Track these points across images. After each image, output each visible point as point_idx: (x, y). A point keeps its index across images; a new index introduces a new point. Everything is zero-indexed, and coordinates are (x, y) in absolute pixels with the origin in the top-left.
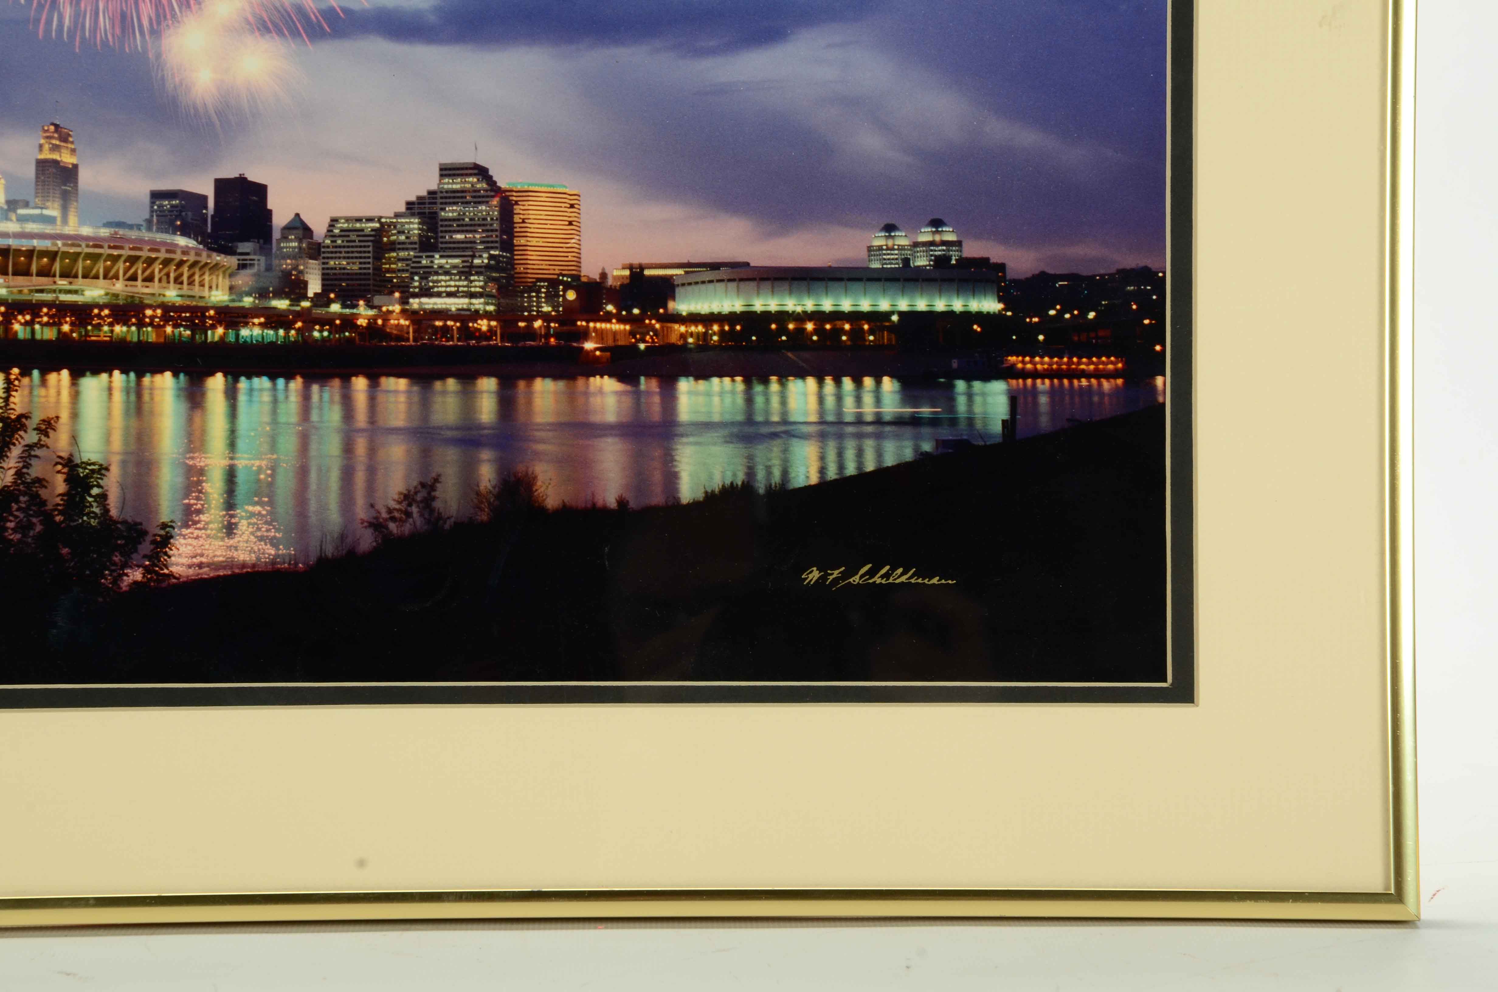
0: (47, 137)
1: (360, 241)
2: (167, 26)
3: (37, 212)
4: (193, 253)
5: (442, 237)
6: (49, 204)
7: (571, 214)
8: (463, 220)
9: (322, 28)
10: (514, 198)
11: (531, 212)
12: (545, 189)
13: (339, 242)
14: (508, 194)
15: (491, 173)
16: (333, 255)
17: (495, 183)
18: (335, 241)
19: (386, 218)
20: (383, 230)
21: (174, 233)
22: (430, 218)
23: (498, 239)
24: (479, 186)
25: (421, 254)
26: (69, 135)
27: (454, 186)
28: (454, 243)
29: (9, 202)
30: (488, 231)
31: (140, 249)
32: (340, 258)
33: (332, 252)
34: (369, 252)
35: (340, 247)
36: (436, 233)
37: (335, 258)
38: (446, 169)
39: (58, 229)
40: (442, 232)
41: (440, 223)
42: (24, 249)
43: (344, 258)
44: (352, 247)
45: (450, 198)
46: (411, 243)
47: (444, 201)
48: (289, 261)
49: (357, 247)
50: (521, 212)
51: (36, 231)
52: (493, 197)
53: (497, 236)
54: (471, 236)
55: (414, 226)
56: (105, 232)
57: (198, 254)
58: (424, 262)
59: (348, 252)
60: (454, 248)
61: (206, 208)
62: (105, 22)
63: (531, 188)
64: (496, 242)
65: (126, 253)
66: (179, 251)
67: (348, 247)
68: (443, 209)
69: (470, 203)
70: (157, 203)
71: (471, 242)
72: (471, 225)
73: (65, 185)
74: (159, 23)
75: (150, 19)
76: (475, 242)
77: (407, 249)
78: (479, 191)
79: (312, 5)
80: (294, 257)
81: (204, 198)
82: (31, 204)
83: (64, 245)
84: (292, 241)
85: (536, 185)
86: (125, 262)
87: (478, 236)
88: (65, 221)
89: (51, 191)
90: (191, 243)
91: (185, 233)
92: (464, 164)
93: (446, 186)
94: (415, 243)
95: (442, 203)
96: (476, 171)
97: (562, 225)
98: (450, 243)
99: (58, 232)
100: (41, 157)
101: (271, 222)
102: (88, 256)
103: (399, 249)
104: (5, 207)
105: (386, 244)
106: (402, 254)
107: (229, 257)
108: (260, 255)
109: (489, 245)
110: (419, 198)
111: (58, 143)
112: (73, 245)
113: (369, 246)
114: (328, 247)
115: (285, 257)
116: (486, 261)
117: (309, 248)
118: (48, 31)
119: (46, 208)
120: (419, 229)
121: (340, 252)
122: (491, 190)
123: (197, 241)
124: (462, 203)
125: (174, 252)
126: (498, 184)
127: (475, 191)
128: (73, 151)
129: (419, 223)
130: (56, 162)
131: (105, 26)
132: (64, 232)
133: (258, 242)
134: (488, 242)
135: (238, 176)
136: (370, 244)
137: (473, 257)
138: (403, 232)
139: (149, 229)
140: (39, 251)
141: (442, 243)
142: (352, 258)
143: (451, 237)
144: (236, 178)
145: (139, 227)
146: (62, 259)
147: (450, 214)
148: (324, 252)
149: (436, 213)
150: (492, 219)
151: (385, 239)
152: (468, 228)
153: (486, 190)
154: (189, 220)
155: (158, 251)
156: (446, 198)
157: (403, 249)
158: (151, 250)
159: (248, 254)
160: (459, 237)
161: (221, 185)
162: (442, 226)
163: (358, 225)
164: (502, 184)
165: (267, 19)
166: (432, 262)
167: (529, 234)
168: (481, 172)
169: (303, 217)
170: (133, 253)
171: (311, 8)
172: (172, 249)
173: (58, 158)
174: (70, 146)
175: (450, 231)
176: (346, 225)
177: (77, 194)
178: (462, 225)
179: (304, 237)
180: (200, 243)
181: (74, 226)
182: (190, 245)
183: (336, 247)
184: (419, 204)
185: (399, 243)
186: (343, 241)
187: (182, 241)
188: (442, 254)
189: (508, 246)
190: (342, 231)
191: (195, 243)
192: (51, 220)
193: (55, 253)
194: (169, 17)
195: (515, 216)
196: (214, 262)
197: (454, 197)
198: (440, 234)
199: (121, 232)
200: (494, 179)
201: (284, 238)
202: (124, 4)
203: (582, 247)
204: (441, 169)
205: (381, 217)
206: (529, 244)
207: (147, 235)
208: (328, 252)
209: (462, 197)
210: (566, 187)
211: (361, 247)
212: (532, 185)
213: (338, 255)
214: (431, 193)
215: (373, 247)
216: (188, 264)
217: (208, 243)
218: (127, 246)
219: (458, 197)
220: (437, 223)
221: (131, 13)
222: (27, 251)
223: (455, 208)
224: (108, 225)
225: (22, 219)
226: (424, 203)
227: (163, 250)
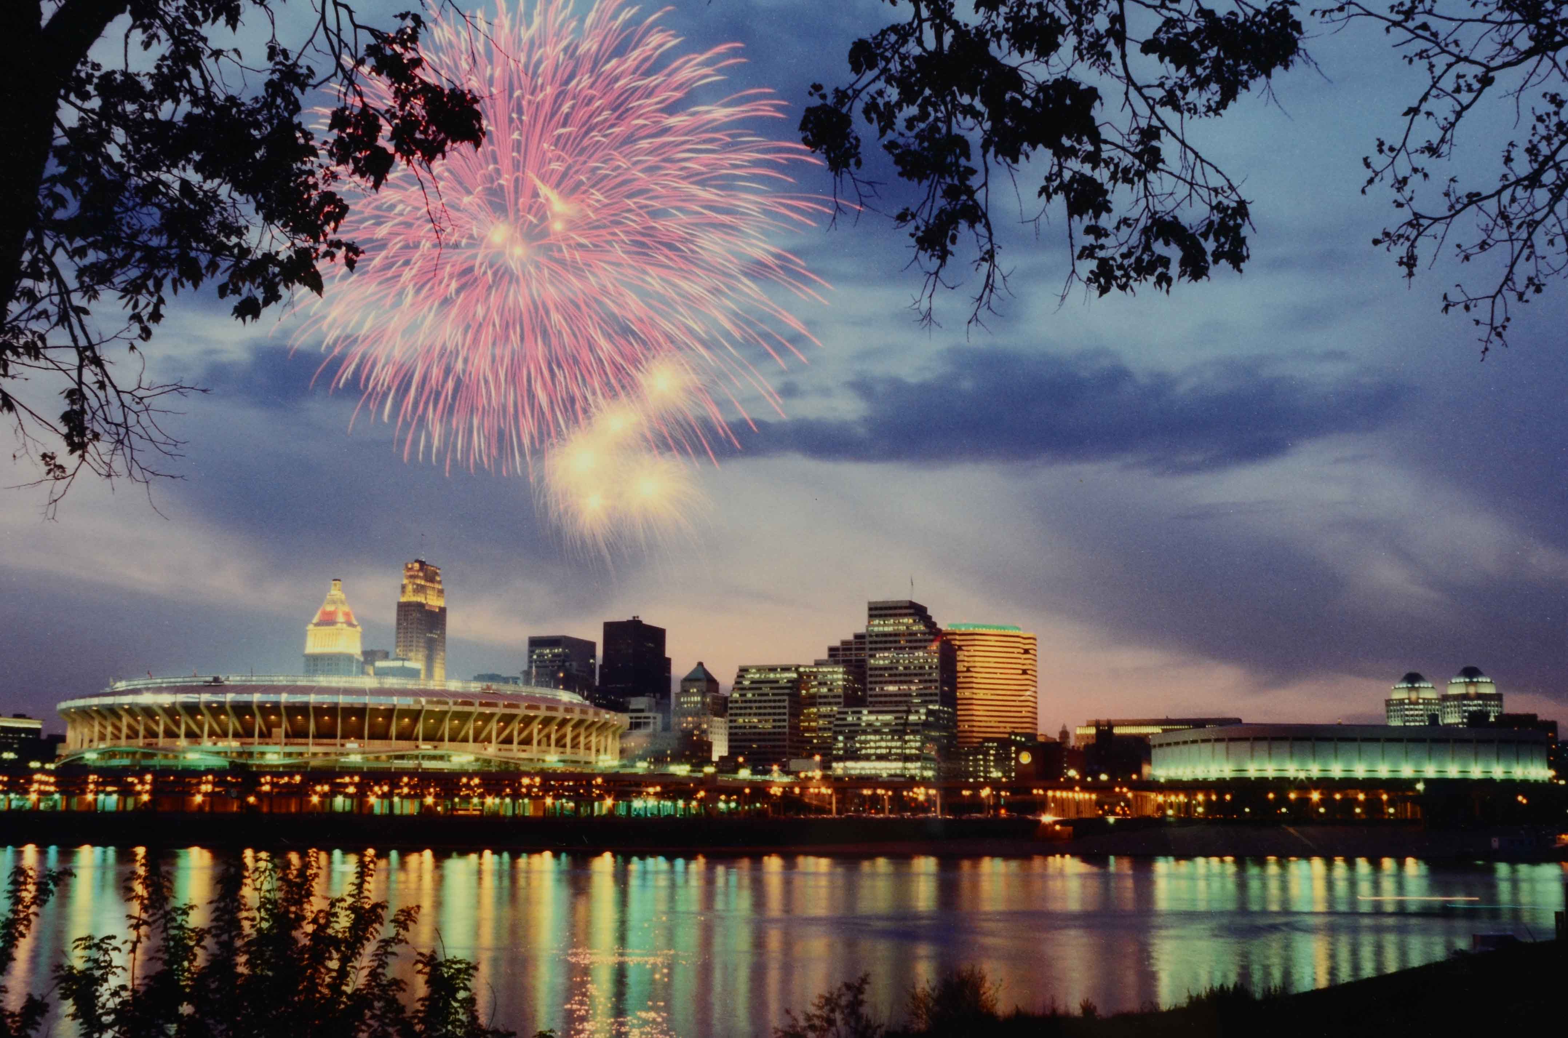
0: (411, 577)
1: (773, 695)
2: (552, 444)
3: (399, 664)
4: (577, 710)
5: (871, 689)
6: (411, 655)
7: (1025, 661)
8: (897, 668)
10: (958, 643)
11: (977, 659)
12: (995, 632)
13: (749, 695)
14: (949, 637)
15: (929, 613)
16: (743, 711)
17: (935, 624)
18: (745, 695)
19: (805, 666)
20: (802, 680)
21: (556, 687)
22: (857, 667)
23: (938, 691)
24: (915, 628)
25: (846, 710)
26: (437, 574)
27: (886, 629)
28: (886, 696)
29: (365, 653)
30: (926, 681)
31: (516, 706)
32: (750, 714)
33: (741, 708)
34: (784, 707)
35: (750, 701)
36: (864, 684)
37: (745, 714)
38: (876, 609)
39: (421, 684)
40: (871, 683)
42: (382, 707)
43: (755, 714)
44: (765, 701)
45: (881, 642)
46: (835, 697)
47: (873, 646)
48: (690, 719)
49: (770, 701)
50: (966, 659)
51: (396, 686)
52: (932, 641)
53: (936, 688)
54: (905, 687)
55: (838, 676)
56: (475, 687)
57: (583, 712)
58: (850, 719)
59: (760, 708)
60: (886, 702)
61: (593, 656)
62: (479, 441)
63: (977, 631)
64: (936, 695)
65: (499, 711)
66: (561, 708)
67: (760, 701)
68: (872, 656)
69: (905, 648)
70: (537, 651)
71: (905, 695)
72: (906, 675)
73: (431, 632)
74: (542, 441)
75: (532, 437)
76: (910, 695)
77: (830, 704)
78: (915, 634)
79: (720, 418)
80: (696, 714)
81: (592, 645)
82: (392, 656)
83: (428, 702)
84: (693, 694)
85: (982, 627)
86: (499, 722)
87: (914, 688)
88: (430, 674)
89: (415, 639)
90: (576, 698)
91: (569, 687)
92: (897, 602)
93: (876, 629)
94: (839, 697)
95: (871, 649)
96: (911, 611)
97: (1015, 674)
98: (881, 696)
99: (422, 687)
100: (403, 599)
101: (669, 672)
102: (457, 715)
103: (820, 704)
104: (362, 659)
105: (804, 698)
106: (824, 710)
107: (620, 715)
108: (657, 712)
109: (927, 698)
110: (844, 643)
111: (423, 583)
112: (439, 702)
113: (784, 701)
114: (736, 702)
115: (686, 714)
116: (923, 717)
117: (714, 703)
119: (409, 660)
120: (844, 680)
121: (751, 708)
122: (930, 633)
123: (583, 696)
124: (895, 648)
125: (556, 709)
126: (939, 626)
127: (911, 634)
128: (441, 592)
129: (844, 673)
130: (420, 606)
131: (480, 446)
132: (428, 688)
133: (655, 697)
134: (926, 695)
135: (631, 619)
136: (786, 698)
137: (908, 712)
138: (825, 684)
139: (527, 682)
140: (399, 710)
141: (871, 696)
142: (765, 714)
143: (882, 689)
144: (628, 621)
145: (515, 680)
146: (426, 720)
147: (881, 662)
148: (731, 708)
149: (864, 661)
150: (930, 668)
151: (804, 692)
152: (902, 678)
153: (924, 634)
154: (574, 672)
155: (537, 708)
156: (876, 642)
157: (825, 704)
158: (528, 707)
159: (642, 711)
160: (892, 688)
161: (612, 630)
162: (871, 676)
163: (772, 676)
164: (943, 625)
165: (667, 435)
166: (859, 719)
167: (974, 685)
168: (918, 611)
169: (706, 666)
170: (508, 711)
171: (719, 422)
172: (553, 705)
173: (424, 601)
174: (437, 586)
175: (881, 682)
176: (758, 676)
177: (444, 642)
178: (895, 675)
179: (709, 690)
180: (586, 699)
181: (440, 682)
182: (575, 701)
183: (746, 702)
184: (844, 650)
185: (820, 697)
186: (754, 695)
187: (565, 696)
188: (871, 709)
189: (950, 699)
190: (752, 682)
191: (580, 698)
192: (413, 674)
193: (419, 712)
194: (553, 434)
195: (959, 664)
196: (603, 721)
197: (886, 642)
198: (869, 686)
199: (495, 686)
200: (934, 620)
201: (685, 691)
202: (502, 420)
203: (1039, 701)
204: (870, 609)
205: (799, 666)
206: (974, 696)
207: (524, 690)
208: (736, 708)
209: (895, 642)
210: (1019, 629)
211: (775, 701)
212: (978, 627)
213: (748, 711)
214: (858, 637)
215: (790, 701)
216: (572, 723)
217: (596, 699)
218: (501, 703)
219: (891, 642)
220: (865, 672)
221: (510, 430)
222: (385, 710)
223: (886, 655)
224: (479, 678)
225: (381, 673)
226: (850, 649)
227: (543, 706)
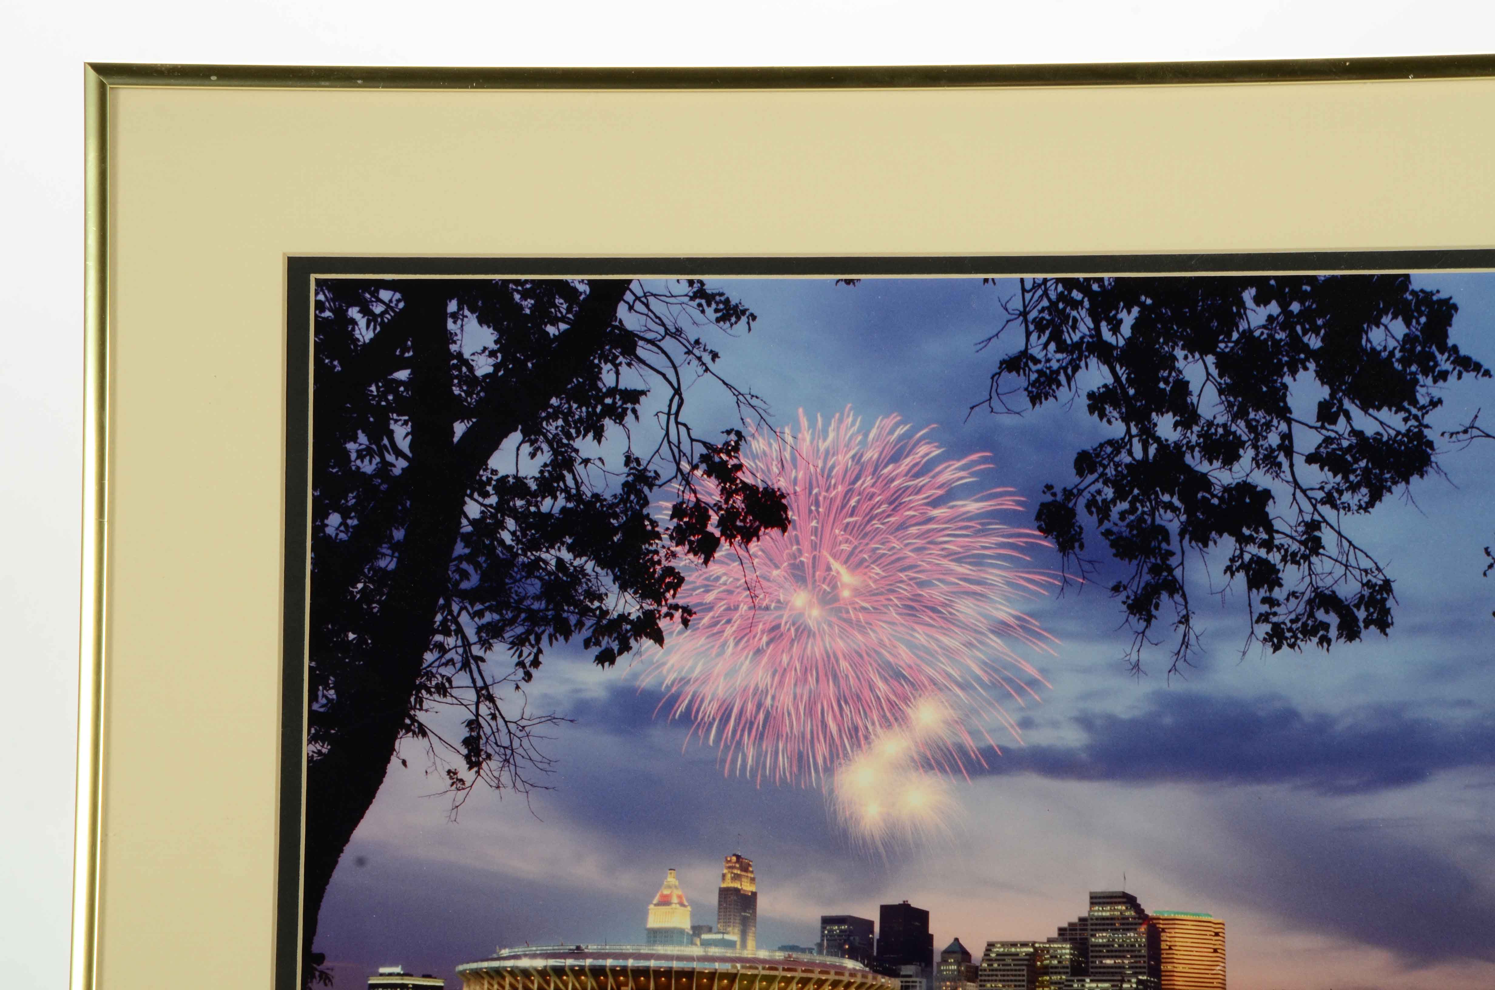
0: (729, 867)
1: (1014, 965)
2: (840, 764)
3: (719, 936)
4: (859, 975)
5: (1092, 962)
6: (730, 929)
7: (1215, 942)
8: (1113, 946)
9: (981, 765)
10: (1161, 926)
11: (1177, 939)
12: (1191, 918)
13: (995, 965)
14: (1155, 921)
15: (1138, 901)
16: (990, 978)
17: (1143, 911)
18: (992, 965)
19: (1040, 943)
20: (1037, 953)
21: (843, 956)
22: (1081, 943)
23: (1146, 965)
24: (1127, 914)
25: (1072, 978)
26: (750, 865)
27: (1104, 914)
28: (1104, 967)
29: (694, 928)
30: (1136, 957)
31: (812, 971)
32: (996, 981)
33: (989, 975)
34: (1023, 975)
35: (996, 970)
36: (1087, 958)
37: (992, 981)
38: (1096, 898)
39: (737, 953)
40: (1092, 957)
41: (1091, 949)
42: (707, 971)
43: (1000, 981)
44: (1008, 970)
45: (1100, 924)
46: (1064, 967)
47: (1094, 927)
48: (948, 983)
49: (1012, 970)
50: (1168, 939)
51: (717, 954)
52: (1141, 924)
53: (1144, 962)
54: (1120, 961)
55: (1066, 950)
56: (779, 955)
57: (864, 976)
58: (1075, 985)
59: (1004, 975)
60: (1104, 973)
61: (872, 932)
62: (784, 761)
63: (1177, 917)
64: (1144, 968)
65: (798, 975)
66: (847, 974)
67: (1004, 970)
68: (1094, 936)
69: (1119, 930)
70: (828, 928)
71: (1120, 967)
72: (1120, 951)
73: (745, 912)
74: (832, 761)
75: (825, 758)
76: (1124, 968)
77: (1059, 973)
78: (1127, 918)
79: (972, 744)
80: (953, 979)
81: (871, 923)
82: (714, 930)
83: (743, 967)
84: (951, 964)
85: (1182, 913)
86: (797, 983)
87: (1126, 962)
88: (744, 945)
89: (732, 917)
90: (857, 965)
91: (852, 957)
92: (1113, 892)
93: (1096, 914)
94: (1067, 968)
95: (1092, 930)
96: (1124, 900)
97: (1208, 952)
98: (1100, 967)
99: (738, 955)
100: (724, 885)
101: (932, 946)
102: (765, 978)
103: (1052, 973)
104: (691, 932)
105: (1040, 968)
106: (1055, 978)
107: (893, 979)
108: (922, 977)
109: (1137, 970)
110: (1070, 924)
111: (739, 872)
112: (750, 968)
113: (1023, 970)
114: (985, 970)
115: (945, 979)
116: (1134, 986)
117: (967, 971)
118: (733, 770)
119: (728, 933)
120: (1071, 954)
121: (997, 975)
122: (1139, 918)
123: (864, 964)
124: (1112, 930)
125: (842, 974)
126: (1146, 912)
127: (1123, 919)
128: (753, 880)
129: (1071, 949)
130: (737, 891)
131: (784, 764)
132: (742, 956)
133: (920, 965)
134: (1136, 967)
135: (902, 902)
136: (1024, 967)
137: (1122, 981)
138: (1056, 957)
139: (820, 952)
140: (720, 973)
141: (1092, 968)
142: (1008, 981)
143: (1101, 962)
144: (900, 905)
145: (810, 950)
146: (741, 981)
147: (1100, 941)
148: (981, 975)
149: (1087, 939)
150: (1140, 946)
151: (1039, 963)
152: (1117, 954)
153: (1134, 918)
154: (857, 944)
155: (828, 973)
156: (1096, 924)
157: (1056, 973)
158: (821, 972)
159: (910, 976)
160: (1109, 962)
161: (886, 911)
162: (1092, 951)
163: (1013, 950)
164: (1150, 912)
165: (930, 757)
166: (1083, 986)
167: (1175, 961)
168: (1130, 900)
169: (961, 941)
170: (805, 975)
171: (971, 747)
172: (840, 971)
173: (739, 887)
174: (750, 875)
175: (1100, 957)
176: (1002, 950)
177: (755, 920)
178: (1112, 951)
179: (963, 960)
180: (866, 966)
181: (752, 951)
182: (858, 968)
183: (993, 970)
184: (1070, 930)
185: (1052, 967)
186: (999, 965)
187: (850, 964)
188: (1092, 978)
189: (1155, 971)
190: (998, 955)
191: (862, 965)
192: (731, 944)
193: (735, 975)
194: (841, 756)
195: (1162, 943)
196: (879, 984)
197: (1104, 924)
198: (1091, 959)
199: (795, 955)
200: (1142, 907)
201: (944, 961)
202: (801, 745)
203: (1227, 974)
204: (1091, 898)
205: (1035, 943)
206: (1175, 970)
207: (818, 958)
208: (985, 975)
209: (1112, 924)
210: (1211, 916)
211: (1016, 970)
212: (1178, 913)
213: (994, 978)
214: (1082, 920)
215: (1028, 971)
216: (855, 985)
217: (874, 966)
218: (799, 969)
219: (1108, 924)
220: (1087, 948)
221: (808, 754)
222: (709, 973)
223: (1104, 934)
224: (783, 948)
225: (705, 944)
226: (1076, 930)
227: (832, 972)
